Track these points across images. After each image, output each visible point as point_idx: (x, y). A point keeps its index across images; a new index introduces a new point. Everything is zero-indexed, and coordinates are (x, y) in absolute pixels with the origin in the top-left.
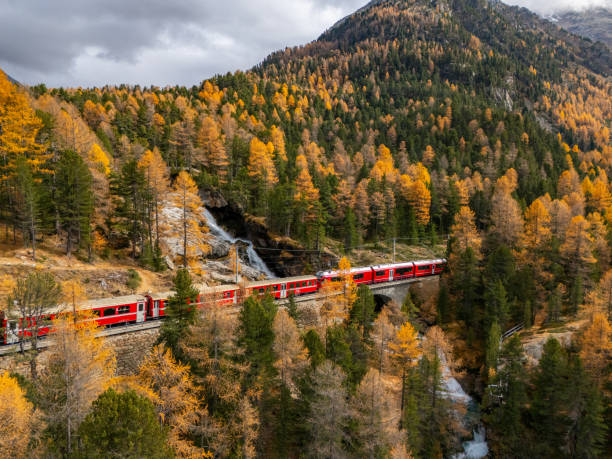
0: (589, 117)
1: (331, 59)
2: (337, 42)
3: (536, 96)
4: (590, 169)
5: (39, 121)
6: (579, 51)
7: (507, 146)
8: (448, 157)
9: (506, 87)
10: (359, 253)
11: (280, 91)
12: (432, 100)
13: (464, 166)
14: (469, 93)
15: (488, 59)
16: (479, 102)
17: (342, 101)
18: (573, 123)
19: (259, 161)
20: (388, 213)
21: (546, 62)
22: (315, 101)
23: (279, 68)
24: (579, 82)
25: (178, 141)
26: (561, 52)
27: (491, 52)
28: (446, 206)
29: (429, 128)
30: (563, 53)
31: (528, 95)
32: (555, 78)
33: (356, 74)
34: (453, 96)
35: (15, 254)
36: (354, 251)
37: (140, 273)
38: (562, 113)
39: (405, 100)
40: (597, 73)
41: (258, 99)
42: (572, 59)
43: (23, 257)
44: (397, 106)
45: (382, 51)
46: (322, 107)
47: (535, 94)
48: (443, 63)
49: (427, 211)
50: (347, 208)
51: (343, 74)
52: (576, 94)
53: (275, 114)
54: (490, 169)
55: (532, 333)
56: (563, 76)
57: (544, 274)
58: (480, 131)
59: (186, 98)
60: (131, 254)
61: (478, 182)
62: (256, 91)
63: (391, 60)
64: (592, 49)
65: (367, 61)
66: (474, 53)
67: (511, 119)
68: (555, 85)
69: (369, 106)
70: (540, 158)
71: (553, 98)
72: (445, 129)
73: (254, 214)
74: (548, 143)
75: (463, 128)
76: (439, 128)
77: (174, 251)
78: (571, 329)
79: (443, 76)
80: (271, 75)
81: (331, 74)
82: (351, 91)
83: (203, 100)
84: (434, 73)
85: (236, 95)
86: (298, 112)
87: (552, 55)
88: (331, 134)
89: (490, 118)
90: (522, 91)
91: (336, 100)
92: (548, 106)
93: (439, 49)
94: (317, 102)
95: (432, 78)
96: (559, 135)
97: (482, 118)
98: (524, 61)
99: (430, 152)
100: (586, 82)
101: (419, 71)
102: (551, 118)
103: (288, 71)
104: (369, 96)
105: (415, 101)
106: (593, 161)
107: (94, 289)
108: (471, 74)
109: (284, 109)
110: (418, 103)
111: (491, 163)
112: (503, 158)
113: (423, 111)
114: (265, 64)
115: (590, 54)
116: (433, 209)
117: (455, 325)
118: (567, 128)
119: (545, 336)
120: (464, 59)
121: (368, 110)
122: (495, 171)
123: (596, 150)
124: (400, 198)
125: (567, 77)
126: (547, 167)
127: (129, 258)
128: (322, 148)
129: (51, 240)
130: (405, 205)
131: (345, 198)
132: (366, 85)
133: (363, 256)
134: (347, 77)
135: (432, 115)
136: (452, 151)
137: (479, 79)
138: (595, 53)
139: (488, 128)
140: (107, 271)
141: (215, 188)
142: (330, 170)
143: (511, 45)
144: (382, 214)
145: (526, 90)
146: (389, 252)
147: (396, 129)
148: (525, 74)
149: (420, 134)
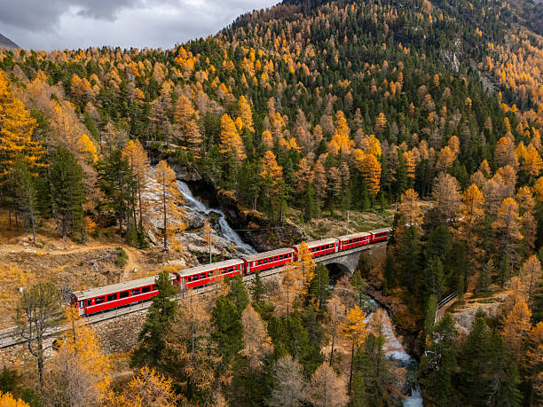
0: (527, 76)
1: (295, 23)
2: (300, 5)
3: (481, 56)
4: (525, 130)
5: (34, 121)
6: (522, 12)
7: (452, 111)
8: (398, 123)
9: (454, 50)
10: (317, 222)
11: (248, 56)
12: (386, 63)
13: (412, 132)
14: (420, 56)
15: (438, 22)
16: (429, 65)
17: (304, 64)
18: (513, 82)
19: (229, 140)
20: (343, 185)
21: (491, 24)
22: (280, 65)
23: (247, 31)
24: (520, 42)
25: (157, 117)
26: (506, 13)
27: (442, 15)
28: (394, 175)
29: (383, 93)
30: (508, 14)
31: (473, 55)
32: (499, 40)
33: (317, 38)
34: (405, 60)
35: (18, 241)
36: (313, 220)
37: (127, 250)
38: (504, 72)
39: (361, 63)
40: (538, 34)
41: (228, 65)
42: (516, 20)
43: (25, 244)
44: (354, 69)
45: (341, 15)
46: (286, 71)
47: (480, 54)
48: (397, 26)
49: (377, 181)
50: (307, 183)
51: (305, 37)
52: (517, 54)
53: (244, 79)
54: (436, 136)
55: (464, 303)
56: (506, 38)
57: (476, 250)
58: (428, 96)
59: (163, 65)
60: (118, 232)
61: (425, 150)
62: (226, 56)
63: (349, 24)
64: (535, 10)
65: (328, 25)
66: (426, 16)
67: (457, 84)
68: (498, 47)
69: (329, 70)
70: (481, 122)
71: (496, 59)
72: (396, 94)
73: (226, 188)
74: (489, 106)
75: (413, 94)
76: (391, 93)
77: (156, 225)
78: (498, 300)
79: (397, 39)
80: (239, 38)
81: (295, 37)
82: (313, 54)
83: (178, 67)
84: (389, 36)
85: (208, 60)
86: (265, 77)
87: (497, 17)
88: (294, 98)
89: (437, 84)
90: (468, 52)
91: (299, 63)
92: (492, 66)
93: (394, 14)
94: (281, 66)
95: (387, 41)
96: (500, 93)
97: (431, 83)
98: (471, 23)
99: (382, 119)
100: (527, 43)
101: (374, 34)
102: (493, 78)
103: (255, 34)
104: (329, 59)
105: (370, 65)
106: (529, 121)
107: (88, 272)
108: (422, 37)
109: (252, 74)
110: (373, 66)
111: (437, 130)
112: (447, 125)
113: (378, 76)
114: (235, 25)
115: (532, 15)
116: (382, 179)
117: (399, 289)
118: (508, 87)
119: (475, 307)
120: (416, 22)
121: (328, 74)
122: (440, 138)
123: (532, 110)
124: (354, 170)
125: (510, 37)
126: (486, 132)
127: (117, 236)
128: (285, 116)
129: (48, 224)
130: (359, 176)
131: (305, 174)
132: (326, 49)
133: (320, 225)
134: (309, 40)
135: (385, 81)
136: (403, 118)
137: (429, 42)
138: (537, 14)
139: (435, 93)
140: (98, 251)
141: (190, 164)
142: (293, 143)
143: (460, 8)
144: (338, 186)
145: (472, 51)
146: (343, 220)
147: (352, 94)
148: (472, 36)
149: (374, 99)
